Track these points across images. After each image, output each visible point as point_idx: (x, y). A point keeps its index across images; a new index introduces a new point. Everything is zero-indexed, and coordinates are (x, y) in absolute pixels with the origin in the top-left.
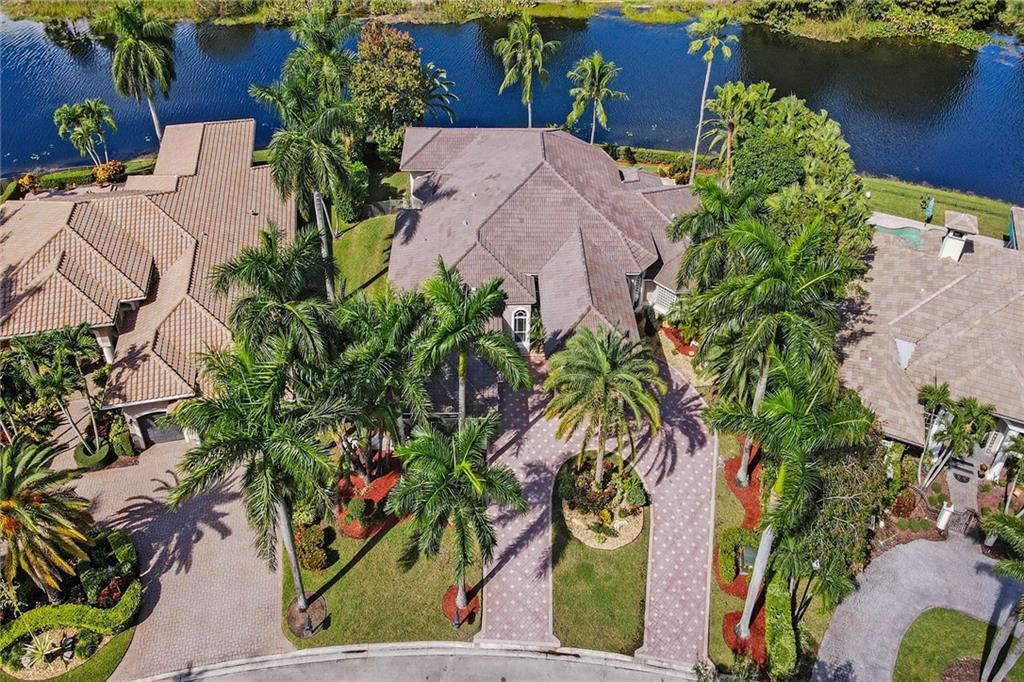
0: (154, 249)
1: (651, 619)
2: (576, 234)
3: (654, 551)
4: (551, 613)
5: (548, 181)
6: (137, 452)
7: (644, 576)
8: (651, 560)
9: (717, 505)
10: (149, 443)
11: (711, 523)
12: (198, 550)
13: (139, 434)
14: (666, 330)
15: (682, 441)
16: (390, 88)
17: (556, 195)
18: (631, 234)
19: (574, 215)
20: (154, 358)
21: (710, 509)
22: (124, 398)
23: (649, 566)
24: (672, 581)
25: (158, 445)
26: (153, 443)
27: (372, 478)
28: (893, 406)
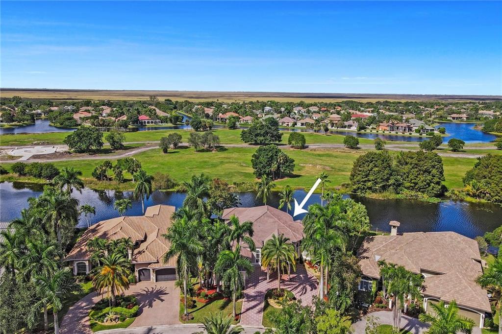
0: (146, 230)
2: (277, 230)
4: (262, 321)
5: (269, 216)
6: (136, 282)
10: (140, 281)
12: (154, 303)
13: (138, 276)
14: (307, 263)
15: (309, 288)
16: (220, 196)
17: (271, 220)
18: (294, 231)
19: (276, 225)
20: (146, 252)
22: (137, 261)
25: (142, 282)
26: (141, 281)
27: (208, 290)
28: (371, 268)
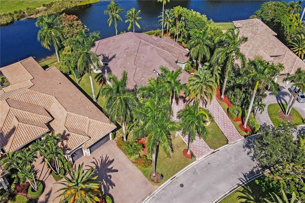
1: (226, 135)
3: (216, 121)
4: (207, 145)
5: (145, 45)
7: (218, 127)
8: (217, 123)
9: (221, 105)
11: (222, 110)
13: (71, 160)
17: (148, 48)
19: (155, 51)
21: (220, 107)
23: (218, 124)
24: (224, 125)
26: (74, 161)
